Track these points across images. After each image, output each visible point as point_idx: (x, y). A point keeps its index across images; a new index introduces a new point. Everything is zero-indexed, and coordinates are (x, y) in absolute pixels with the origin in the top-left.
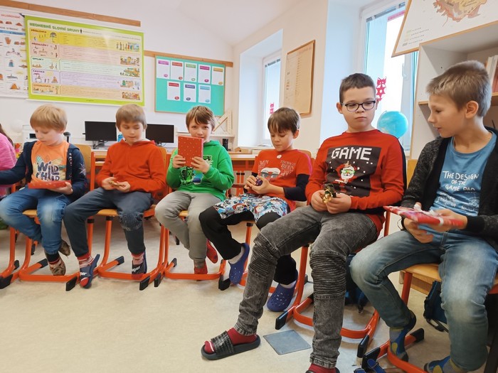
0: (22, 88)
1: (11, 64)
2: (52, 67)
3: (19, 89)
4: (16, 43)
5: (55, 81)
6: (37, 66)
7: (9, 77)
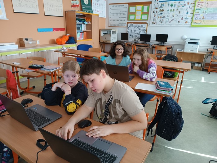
0: (189, 22)
1: (187, 13)
2: (203, 12)
3: (188, 23)
4: (191, 4)
5: (203, 18)
6: (197, 13)
7: (185, 18)
